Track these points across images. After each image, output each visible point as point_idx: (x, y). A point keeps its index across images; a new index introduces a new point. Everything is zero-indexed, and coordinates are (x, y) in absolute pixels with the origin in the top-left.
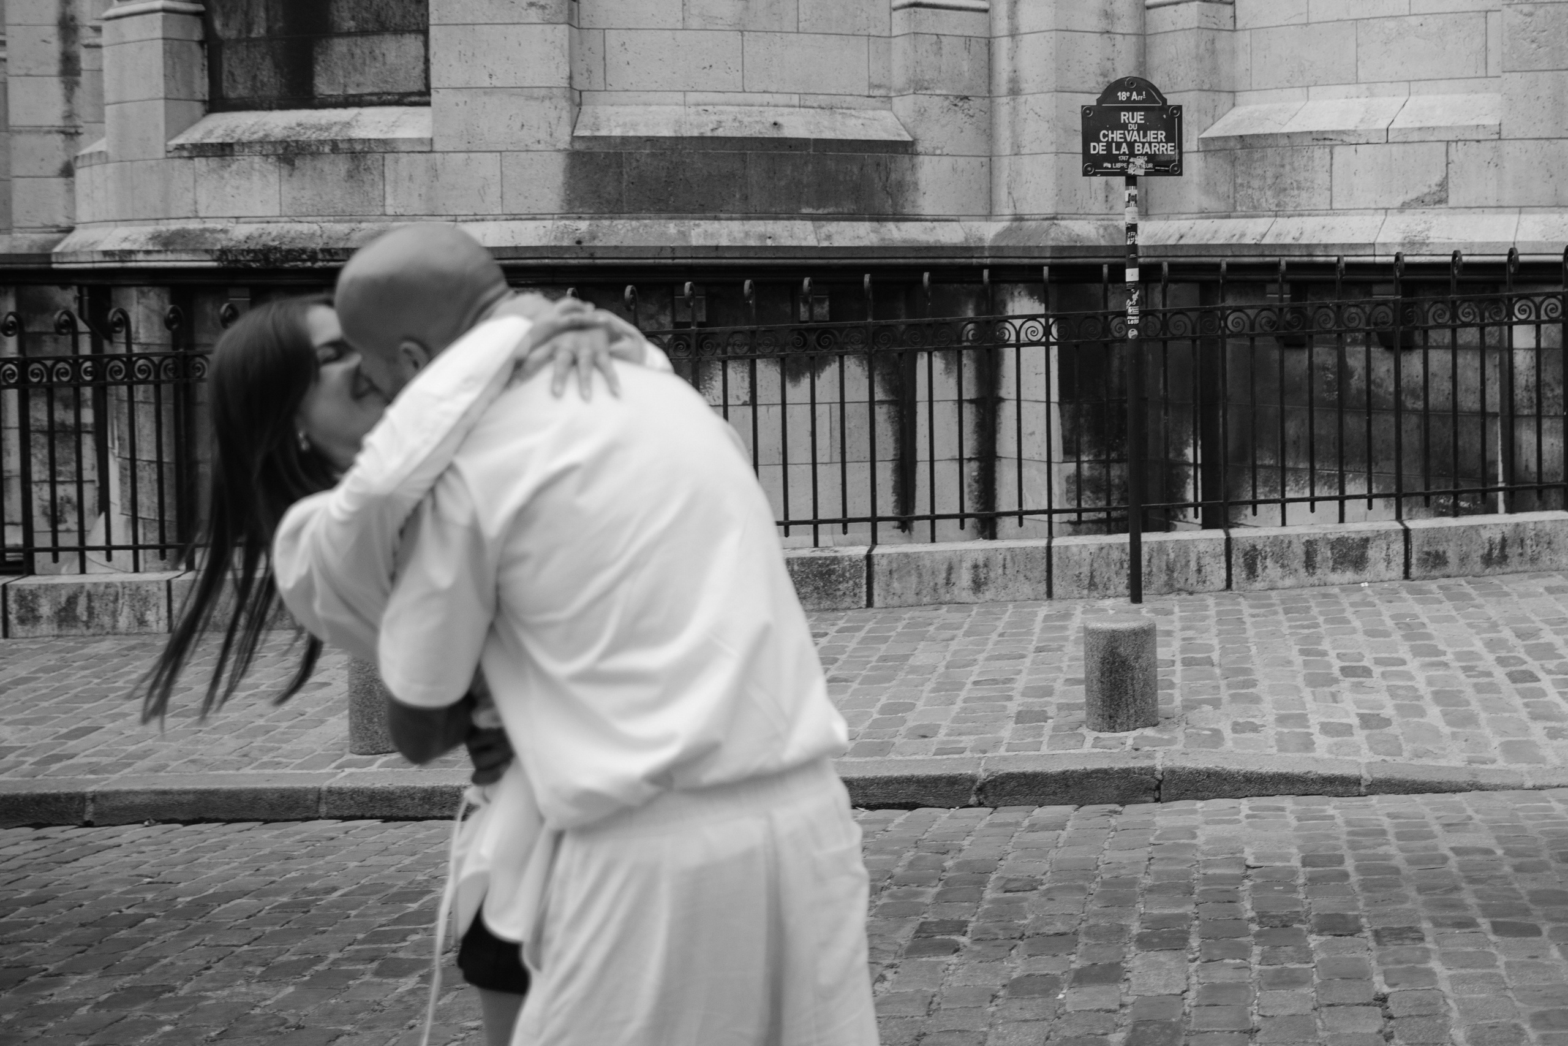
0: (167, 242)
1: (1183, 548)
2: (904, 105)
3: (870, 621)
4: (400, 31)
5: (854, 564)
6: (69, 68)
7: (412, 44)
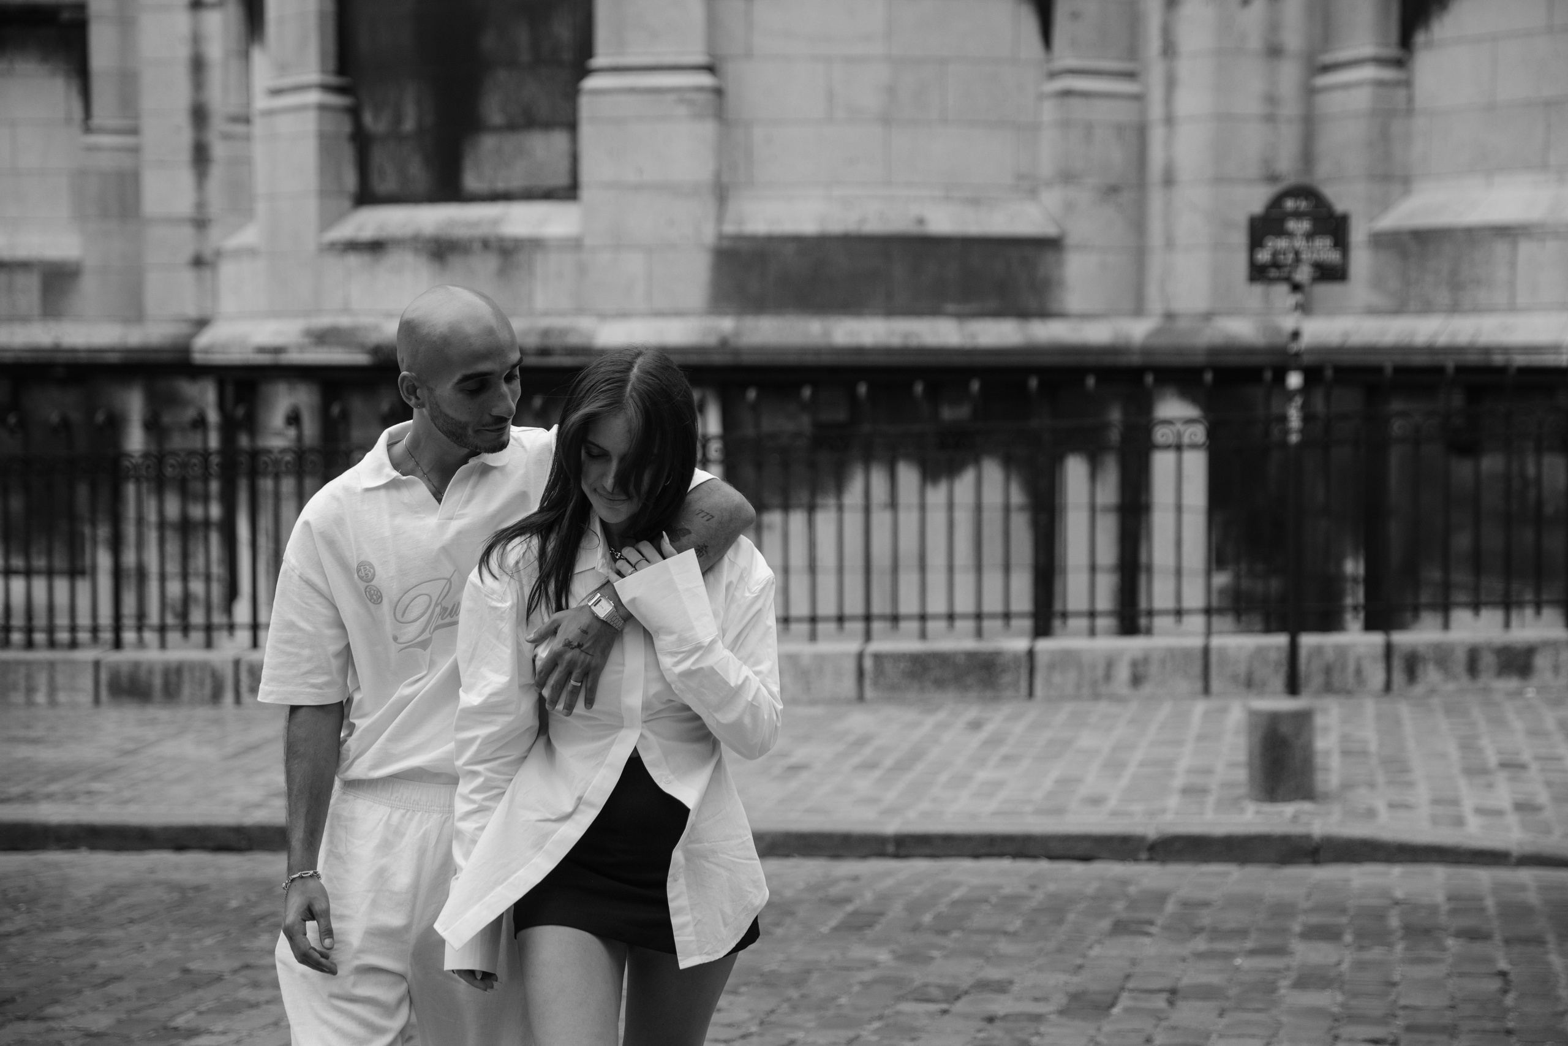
0: (322, 337)
1: (1342, 651)
2: (1052, 198)
3: (1033, 712)
4: (547, 125)
5: (1016, 657)
6: (201, 156)
7: (559, 140)
